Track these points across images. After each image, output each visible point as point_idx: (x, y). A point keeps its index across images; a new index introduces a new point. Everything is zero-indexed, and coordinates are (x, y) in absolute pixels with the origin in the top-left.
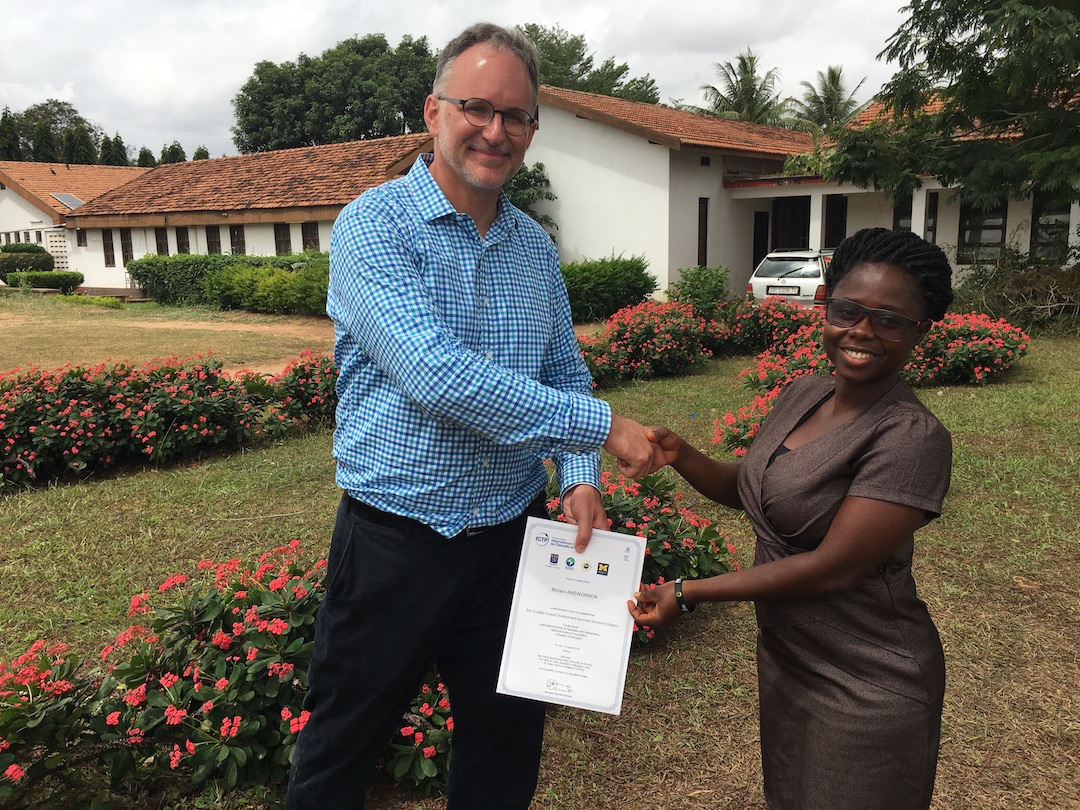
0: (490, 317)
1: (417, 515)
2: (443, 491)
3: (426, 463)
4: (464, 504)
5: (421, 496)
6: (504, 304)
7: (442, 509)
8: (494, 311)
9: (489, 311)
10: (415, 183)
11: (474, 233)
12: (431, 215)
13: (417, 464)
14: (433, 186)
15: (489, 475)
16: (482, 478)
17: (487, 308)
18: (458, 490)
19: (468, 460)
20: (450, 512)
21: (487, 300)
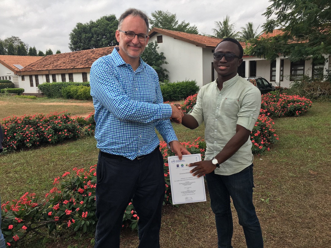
0: (138, 94)
1: (122, 154)
2: (129, 146)
3: (123, 137)
4: (135, 149)
5: (122, 148)
6: (142, 90)
7: (129, 151)
8: (139, 92)
9: (138, 92)
10: (114, 55)
11: (131, 70)
12: (118, 64)
13: (120, 137)
14: (119, 56)
15: (142, 140)
16: (140, 141)
17: (137, 91)
18: (133, 145)
19: (135, 136)
20: (132, 152)
21: (137, 89)
